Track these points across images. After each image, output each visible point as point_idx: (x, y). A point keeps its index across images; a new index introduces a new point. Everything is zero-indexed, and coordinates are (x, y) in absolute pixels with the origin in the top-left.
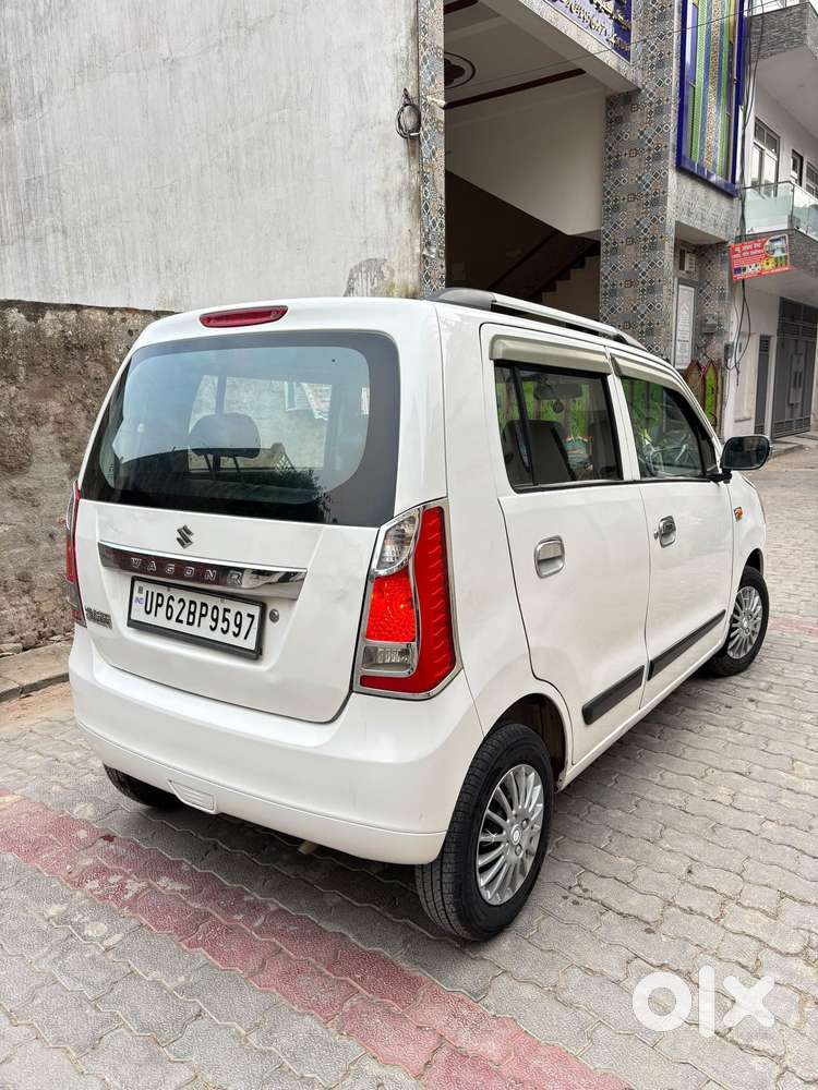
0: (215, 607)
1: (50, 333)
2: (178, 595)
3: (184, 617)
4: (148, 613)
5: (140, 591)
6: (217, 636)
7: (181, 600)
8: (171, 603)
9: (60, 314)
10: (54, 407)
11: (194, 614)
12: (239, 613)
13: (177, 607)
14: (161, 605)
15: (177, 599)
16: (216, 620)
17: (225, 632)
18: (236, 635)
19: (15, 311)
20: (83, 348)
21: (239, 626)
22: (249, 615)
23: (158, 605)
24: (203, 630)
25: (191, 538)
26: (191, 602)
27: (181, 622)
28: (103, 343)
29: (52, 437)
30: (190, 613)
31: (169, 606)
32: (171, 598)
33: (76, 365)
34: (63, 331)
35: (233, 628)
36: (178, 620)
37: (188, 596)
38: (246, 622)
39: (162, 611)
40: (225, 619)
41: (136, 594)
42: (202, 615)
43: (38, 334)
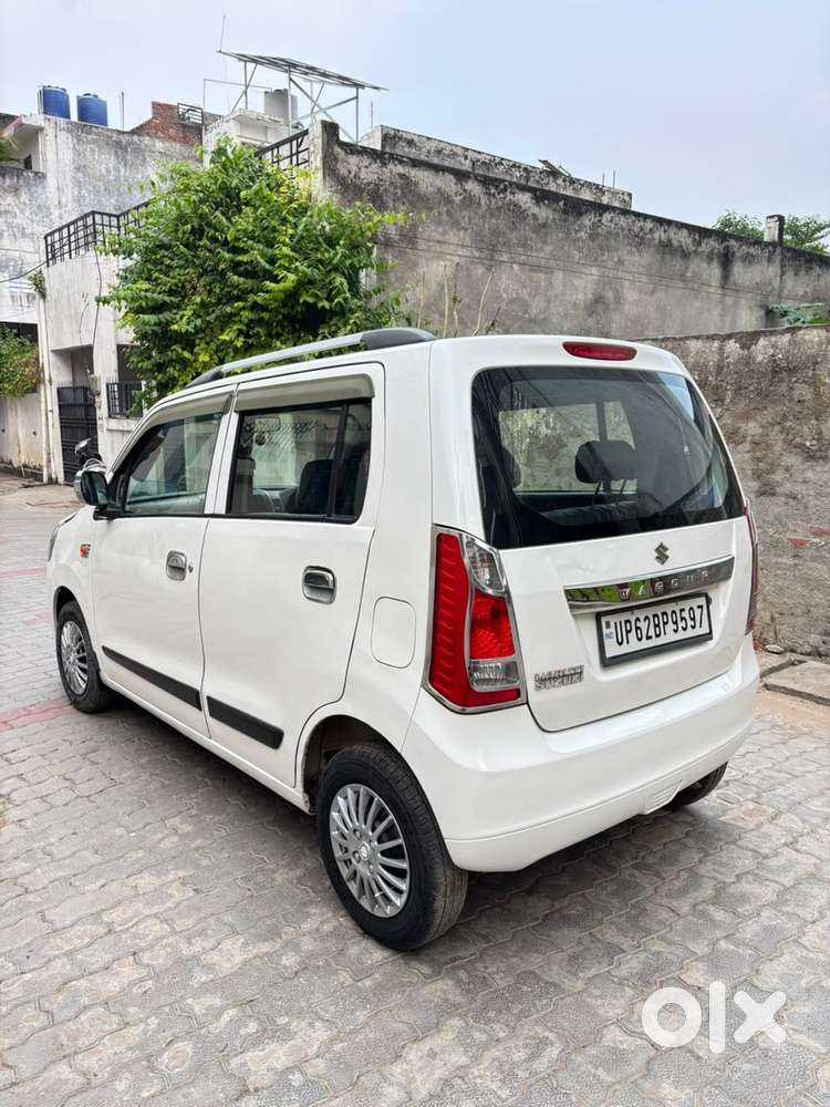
0: (674, 612)
1: (760, 358)
2: (641, 614)
3: (652, 633)
4: (620, 644)
5: (608, 626)
6: (681, 635)
7: (647, 618)
8: (639, 624)
9: (773, 339)
10: (752, 428)
11: (658, 626)
12: (691, 609)
13: (643, 625)
14: (630, 631)
15: (642, 618)
16: (676, 623)
17: (685, 629)
18: (693, 627)
19: (732, 342)
20: (792, 371)
21: (693, 619)
22: (699, 607)
23: (628, 632)
24: (670, 636)
25: (667, 553)
26: (655, 616)
27: (651, 637)
28: (816, 363)
29: (747, 456)
30: (656, 626)
31: (637, 628)
32: (638, 619)
33: (783, 388)
34: (773, 355)
35: (690, 623)
36: (649, 638)
37: (649, 612)
38: (698, 612)
39: (632, 636)
40: (683, 619)
41: (605, 631)
42: (665, 624)
43: (748, 361)
